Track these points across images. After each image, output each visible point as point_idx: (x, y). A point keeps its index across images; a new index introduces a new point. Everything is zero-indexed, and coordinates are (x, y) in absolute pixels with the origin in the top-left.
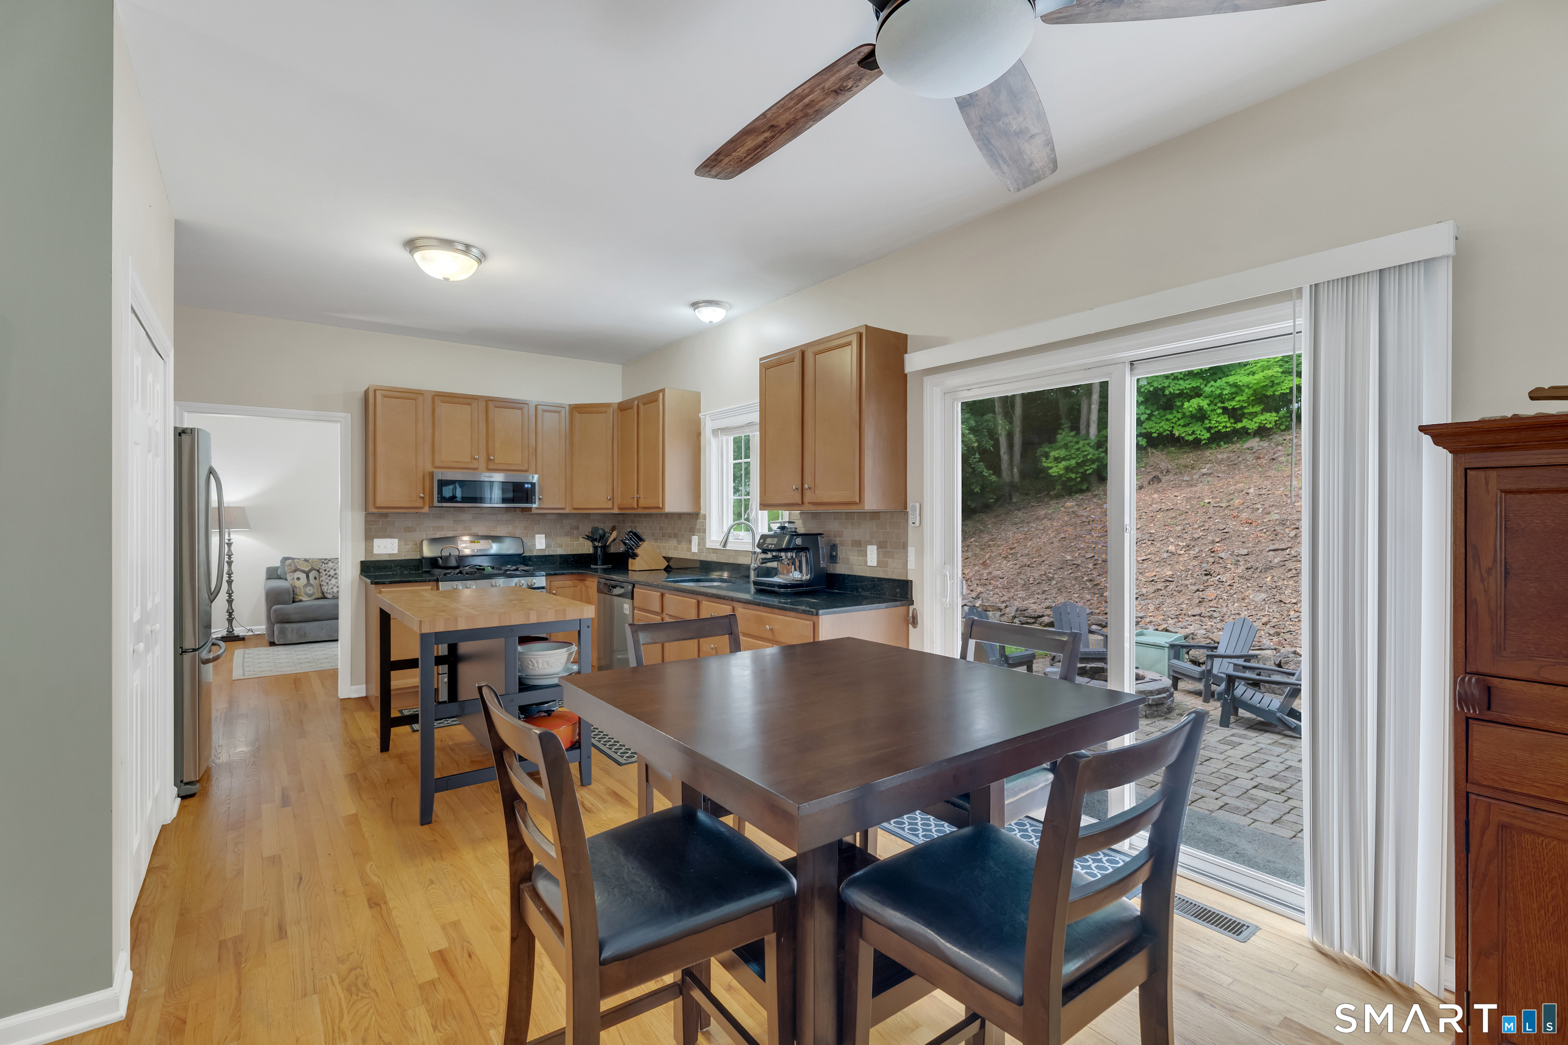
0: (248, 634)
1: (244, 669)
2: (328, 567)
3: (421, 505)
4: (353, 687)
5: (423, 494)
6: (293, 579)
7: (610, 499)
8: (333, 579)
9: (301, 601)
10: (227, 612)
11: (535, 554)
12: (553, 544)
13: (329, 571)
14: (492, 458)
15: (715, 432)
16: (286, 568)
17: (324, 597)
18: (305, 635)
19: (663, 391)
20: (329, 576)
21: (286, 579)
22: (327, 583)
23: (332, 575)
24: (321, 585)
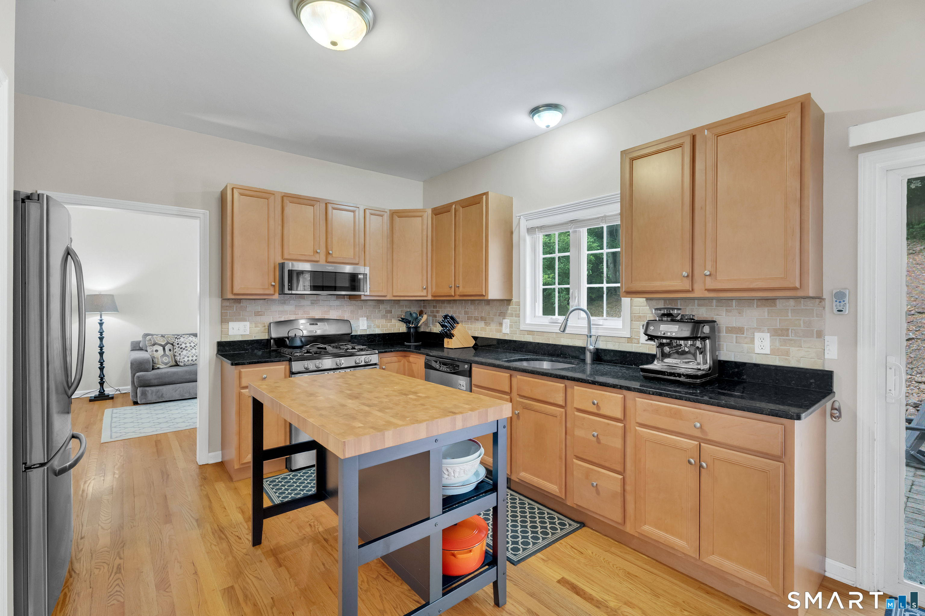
0: (116, 393)
1: (111, 431)
2: (180, 341)
3: (272, 292)
4: (211, 454)
5: (274, 283)
6: (153, 351)
7: (425, 289)
8: (184, 351)
9: (158, 368)
10: (99, 377)
11: (359, 333)
12: (372, 325)
13: (181, 345)
14: (331, 252)
15: (531, 230)
16: (147, 343)
17: (177, 365)
18: (162, 396)
19: (486, 194)
20: (181, 348)
21: (147, 351)
22: (180, 354)
23: (184, 347)
24: (174, 356)
